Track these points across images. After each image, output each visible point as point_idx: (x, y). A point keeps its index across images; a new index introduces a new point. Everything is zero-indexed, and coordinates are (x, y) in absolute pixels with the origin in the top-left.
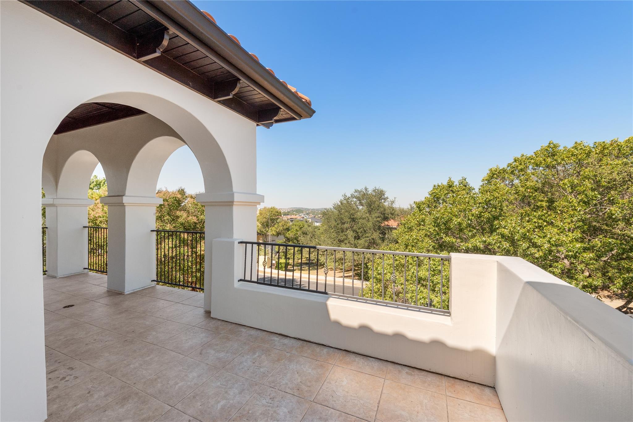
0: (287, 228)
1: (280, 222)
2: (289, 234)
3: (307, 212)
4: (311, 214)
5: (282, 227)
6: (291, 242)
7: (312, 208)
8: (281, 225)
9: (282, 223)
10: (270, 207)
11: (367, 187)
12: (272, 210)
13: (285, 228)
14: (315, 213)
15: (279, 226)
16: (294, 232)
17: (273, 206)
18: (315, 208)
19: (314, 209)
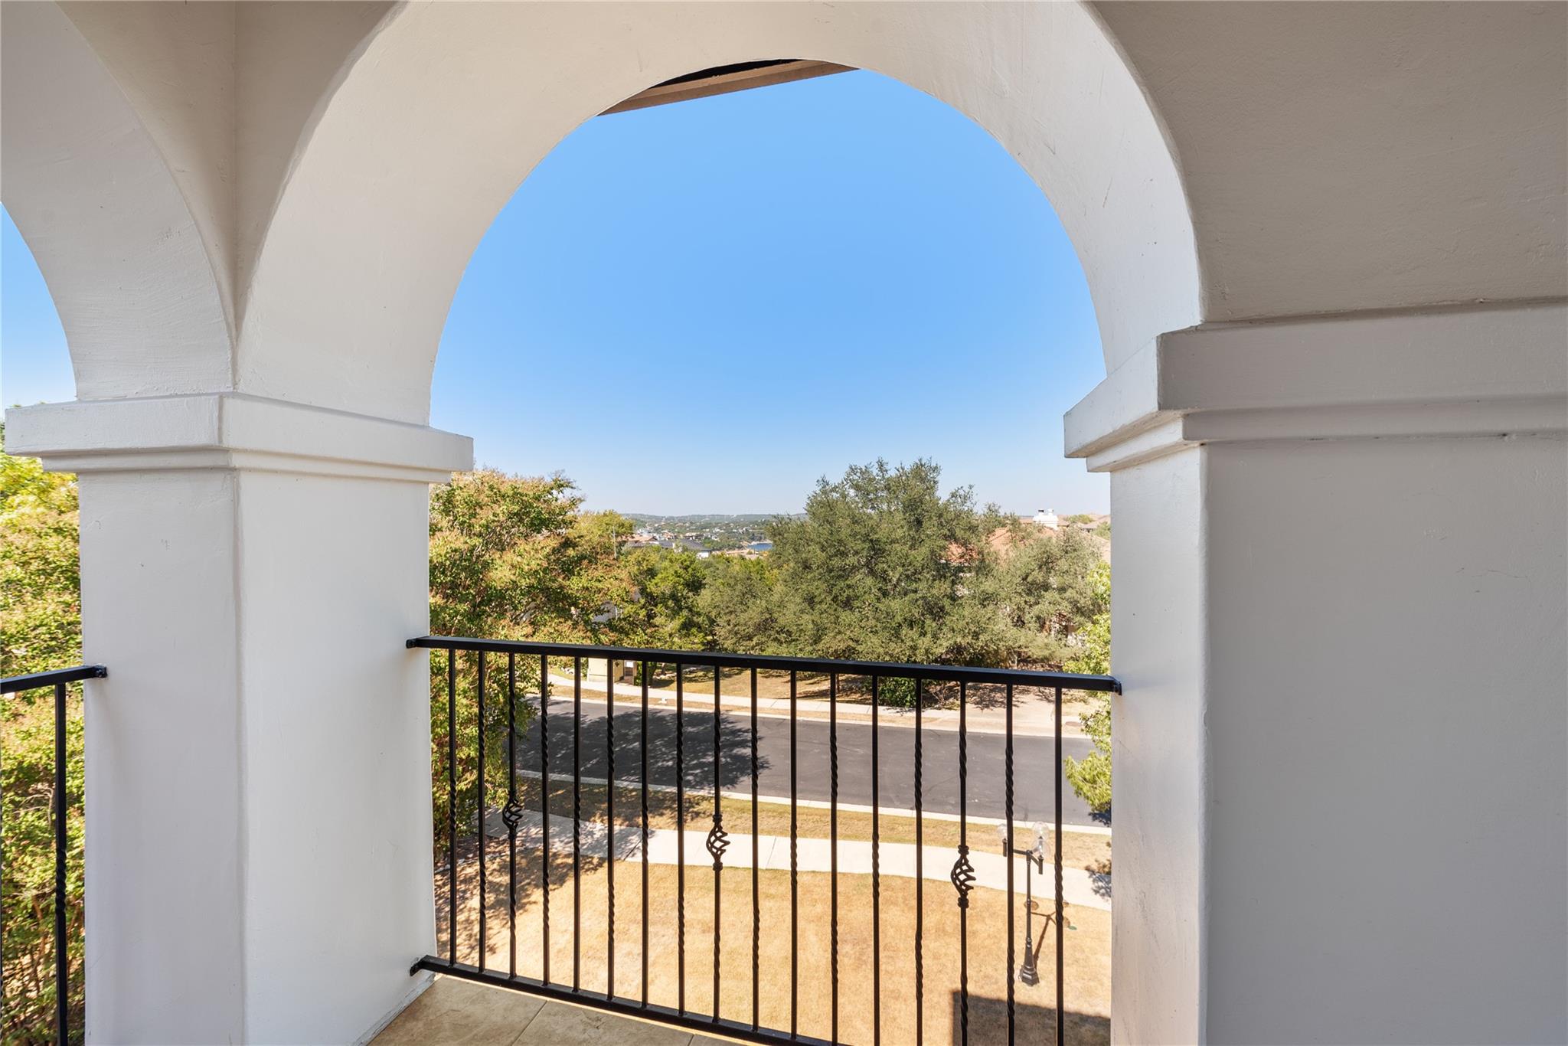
0: (649, 570)
1: (629, 553)
2: (656, 584)
3: (656, 525)
4: (666, 531)
5: (636, 567)
6: (660, 606)
7: (667, 515)
8: (633, 560)
9: (635, 556)
10: (602, 513)
11: (885, 460)
12: (607, 520)
13: (645, 568)
14: (675, 528)
15: (627, 564)
16: (671, 578)
17: (608, 508)
18: (675, 515)
19: (673, 518)
